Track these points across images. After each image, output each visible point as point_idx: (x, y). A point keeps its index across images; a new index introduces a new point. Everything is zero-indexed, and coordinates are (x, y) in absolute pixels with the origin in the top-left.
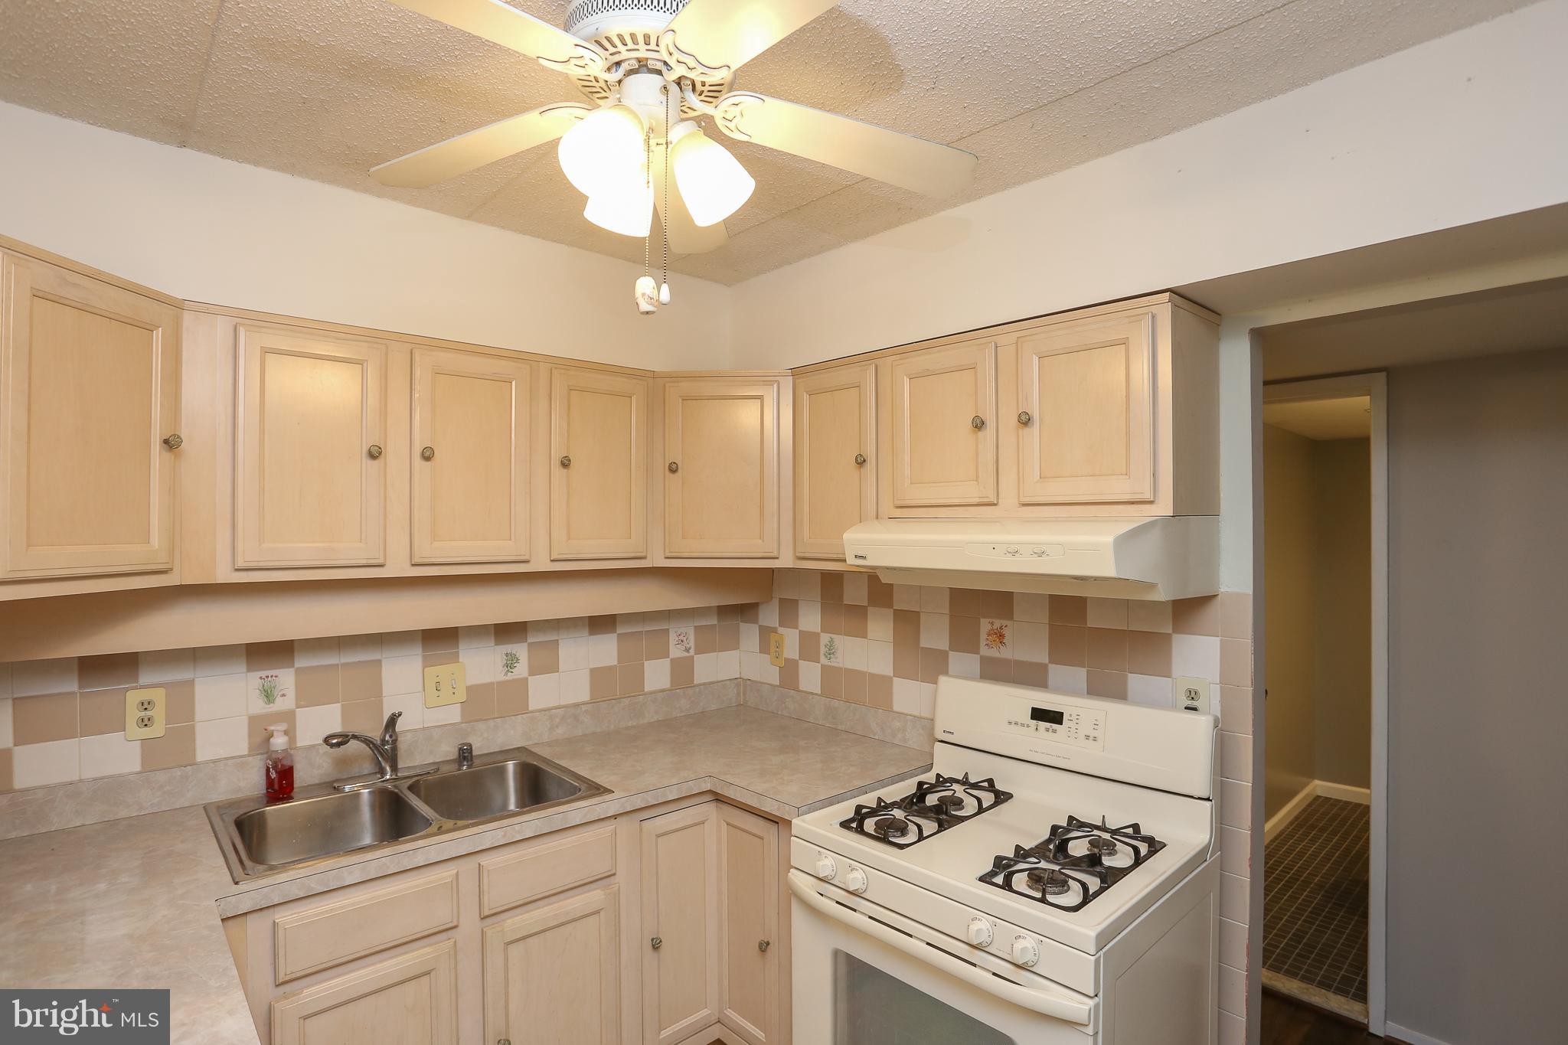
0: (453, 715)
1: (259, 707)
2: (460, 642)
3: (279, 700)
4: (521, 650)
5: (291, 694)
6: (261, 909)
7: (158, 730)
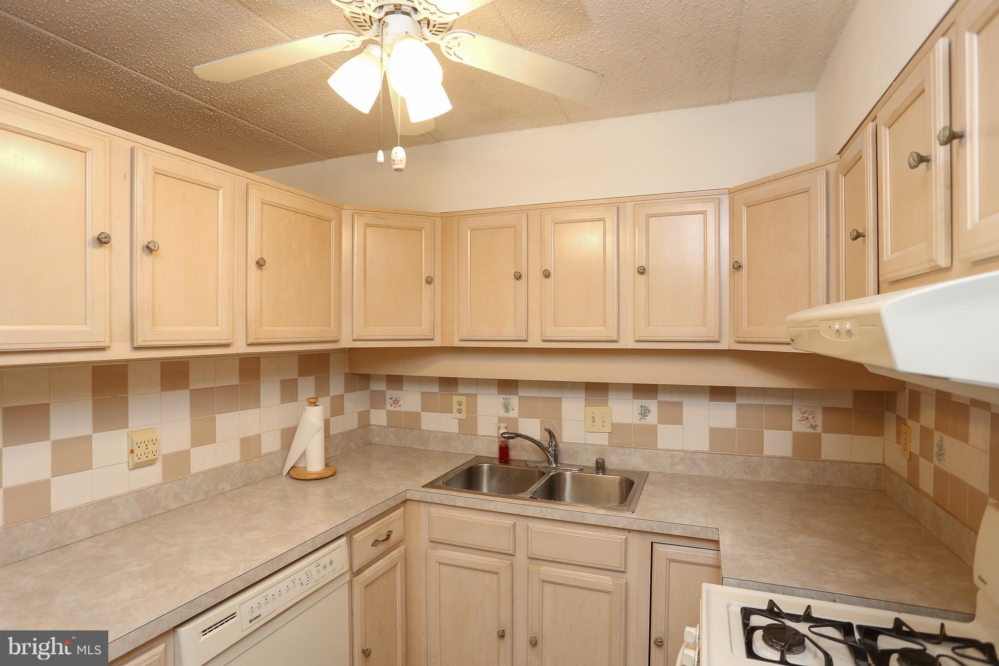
0: (602, 439)
1: (502, 413)
2: (610, 393)
3: (511, 411)
4: (652, 405)
5: (516, 408)
6: (426, 502)
7: (463, 416)
